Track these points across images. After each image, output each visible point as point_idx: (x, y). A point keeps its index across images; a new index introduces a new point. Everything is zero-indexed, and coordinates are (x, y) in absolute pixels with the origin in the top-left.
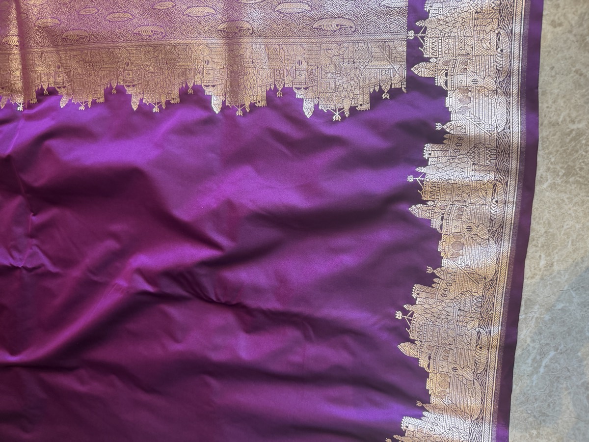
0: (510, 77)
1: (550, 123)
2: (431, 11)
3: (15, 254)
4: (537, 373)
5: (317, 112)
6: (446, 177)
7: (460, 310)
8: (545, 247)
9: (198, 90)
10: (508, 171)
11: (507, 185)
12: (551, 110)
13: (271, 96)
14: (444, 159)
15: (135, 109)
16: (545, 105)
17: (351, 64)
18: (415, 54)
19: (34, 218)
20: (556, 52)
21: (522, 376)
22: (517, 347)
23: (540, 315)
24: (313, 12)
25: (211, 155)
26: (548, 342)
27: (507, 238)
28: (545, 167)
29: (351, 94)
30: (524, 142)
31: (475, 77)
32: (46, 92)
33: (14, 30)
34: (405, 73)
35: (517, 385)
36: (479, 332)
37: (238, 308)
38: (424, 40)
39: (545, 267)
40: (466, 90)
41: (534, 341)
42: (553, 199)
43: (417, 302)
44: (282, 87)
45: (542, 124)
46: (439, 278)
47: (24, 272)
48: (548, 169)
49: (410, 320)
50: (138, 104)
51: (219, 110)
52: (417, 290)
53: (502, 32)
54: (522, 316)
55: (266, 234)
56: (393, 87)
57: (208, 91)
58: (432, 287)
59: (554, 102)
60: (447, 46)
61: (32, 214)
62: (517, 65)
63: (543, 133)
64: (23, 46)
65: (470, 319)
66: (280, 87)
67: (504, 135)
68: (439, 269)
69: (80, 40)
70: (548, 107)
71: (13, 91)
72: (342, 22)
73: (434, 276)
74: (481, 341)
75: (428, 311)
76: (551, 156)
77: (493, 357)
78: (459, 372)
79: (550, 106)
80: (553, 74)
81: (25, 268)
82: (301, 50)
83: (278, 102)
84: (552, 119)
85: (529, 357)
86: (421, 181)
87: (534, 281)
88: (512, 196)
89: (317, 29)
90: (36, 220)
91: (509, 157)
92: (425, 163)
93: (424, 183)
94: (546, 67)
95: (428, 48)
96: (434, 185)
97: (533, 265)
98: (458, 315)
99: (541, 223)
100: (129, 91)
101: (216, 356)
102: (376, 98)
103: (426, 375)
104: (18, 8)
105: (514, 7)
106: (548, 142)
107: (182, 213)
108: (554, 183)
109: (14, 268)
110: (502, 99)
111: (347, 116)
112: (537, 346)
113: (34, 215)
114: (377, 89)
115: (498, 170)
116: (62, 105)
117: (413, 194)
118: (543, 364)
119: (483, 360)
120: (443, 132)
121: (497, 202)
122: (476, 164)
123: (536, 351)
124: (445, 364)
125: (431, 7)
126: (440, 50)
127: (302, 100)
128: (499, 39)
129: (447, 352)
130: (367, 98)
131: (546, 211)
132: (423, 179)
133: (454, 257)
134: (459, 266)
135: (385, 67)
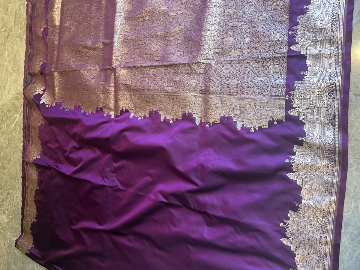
0: (334, 118)
1: (355, 140)
2: (296, 87)
3: (106, 180)
4: (352, 260)
5: (243, 128)
6: (304, 161)
7: (311, 224)
8: (354, 198)
9: (190, 115)
10: (334, 161)
11: (334, 167)
12: (355, 134)
13: (222, 119)
14: (303, 153)
15: (162, 121)
16: (352, 131)
17: (259, 108)
18: (289, 105)
19: (115, 164)
20: (357, 107)
21: (344, 261)
22: (341, 246)
23: (353, 231)
24: (242, 85)
25: (194, 143)
26: (357, 245)
27: (334, 193)
28: (353, 160)
29: (259, 121)
30: (341, 148)
31: (318, 117)
32: (124, 111)
33: (112, 84)
34: (284, 114)
35: (341, 265)
36: (321, 237)
37: (204, 214)
38: (293, 100)
39: (354, 208)
40: (313, 122)
41: (349, 244)
42: (357, 175)
43: (290, 219)
44: (227, 116)
45: (351, 140)
46: (301, 208)
47: (109, 188)
48: (355, 161)
49: (287, 228)
50: (164, 119)
51: (199, 124)
52: (290, 214)
53: (330, 97)
54: (343, 231)
55: (218, 180)
56: (279, 119)
57: (194, 116)
58: (297, 212)
59: (357, 130)
60: (304, 103)
61: (114, 162)
62: (337, 113)
63: (351, 144)
64: (116, 91)
65: (316, 230)
66: (226, 116)
67: (331, 144)
68: (301, 204)
69: (140, 91)
70: (354, 132)
71: (110, 109)
72: (255, 89)
73: (298, 207)
74: (322, 241)
75: (295, 224)
76: (356, 155)
77: (329, 250)
78: (311, 255)
79: (355, 132)
80: (356, 117)
81: (109, 186)
82: (236, 101)
83: (225, 122)
84: (356, 138)
85: (347, 251)
86: (293, 163)
87: (349, 214)
88: (337, 172)
89: (244, 92)
90: (116, 165)
91: (334, 154)
92: (294, 154)
93: (294, 163)
94: (352, 114)
95: (295, 103)
96: (298, 165)
97: (348, 206)
98: (310, 227)
99: (351, 186)
100: (160, 113)
101: (194, 236)
102: (271, 123)
103: (295, 255)
104: (115, 76)
105: (335, 87)
106: (354, 148)
107: (180, 168)
108: (358, 168)
109: (104, 186)
110: (331, 127)
111: (257, 130)
112: (351, 246)
113: (115, 163)
114: (271, 120)
115: (329, 160)
116: (131, 117)
117: (289, 168)
118: (355, 256)
119: (323, 251)
120: (302, 141)
121: (329, 174)
122: (318, 156)
123: (350, 249)
124: (304, 251)
125: (297, 85)
126: (301, 104)
127: (236, 122)
128: (329, 101)
129: (305, 245)
130: (267, 123)
131: (354, 181)
132: (293, 161)
133: (309, 199)
134: (311, 204)
135: (275, 110)
